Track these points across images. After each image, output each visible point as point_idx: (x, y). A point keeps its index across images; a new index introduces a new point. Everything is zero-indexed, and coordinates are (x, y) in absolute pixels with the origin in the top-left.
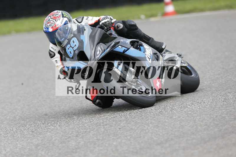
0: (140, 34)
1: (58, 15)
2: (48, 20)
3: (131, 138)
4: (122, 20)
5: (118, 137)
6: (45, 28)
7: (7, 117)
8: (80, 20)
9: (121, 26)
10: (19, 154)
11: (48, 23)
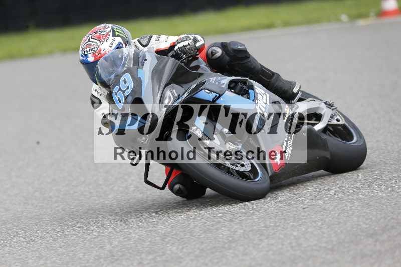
0: (254, 67)
1: (106, 32)
2: (87, 41)
3: (322, 224)
4: (221, 42)
5: (300, 222)
6: (82, 56)
7: (114, 187)
8: (144, 42)
9: (218, 52)
10: (133, 251)
11: (88, 46)
